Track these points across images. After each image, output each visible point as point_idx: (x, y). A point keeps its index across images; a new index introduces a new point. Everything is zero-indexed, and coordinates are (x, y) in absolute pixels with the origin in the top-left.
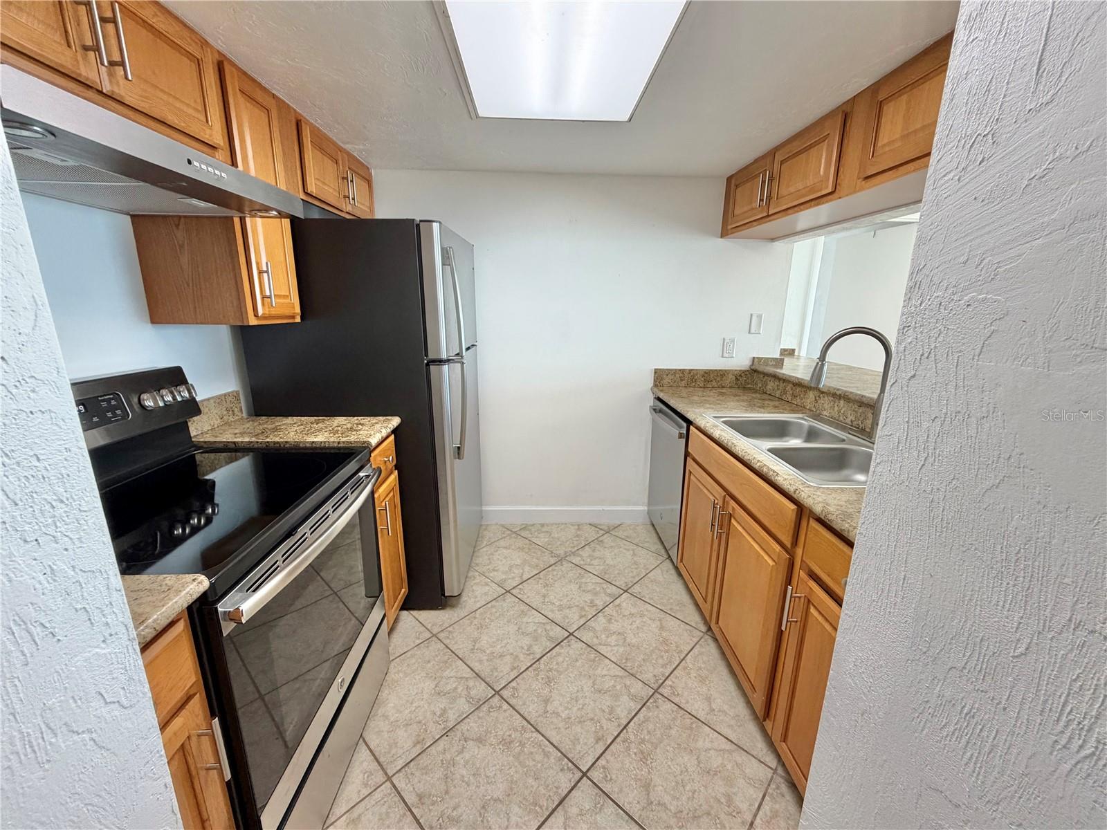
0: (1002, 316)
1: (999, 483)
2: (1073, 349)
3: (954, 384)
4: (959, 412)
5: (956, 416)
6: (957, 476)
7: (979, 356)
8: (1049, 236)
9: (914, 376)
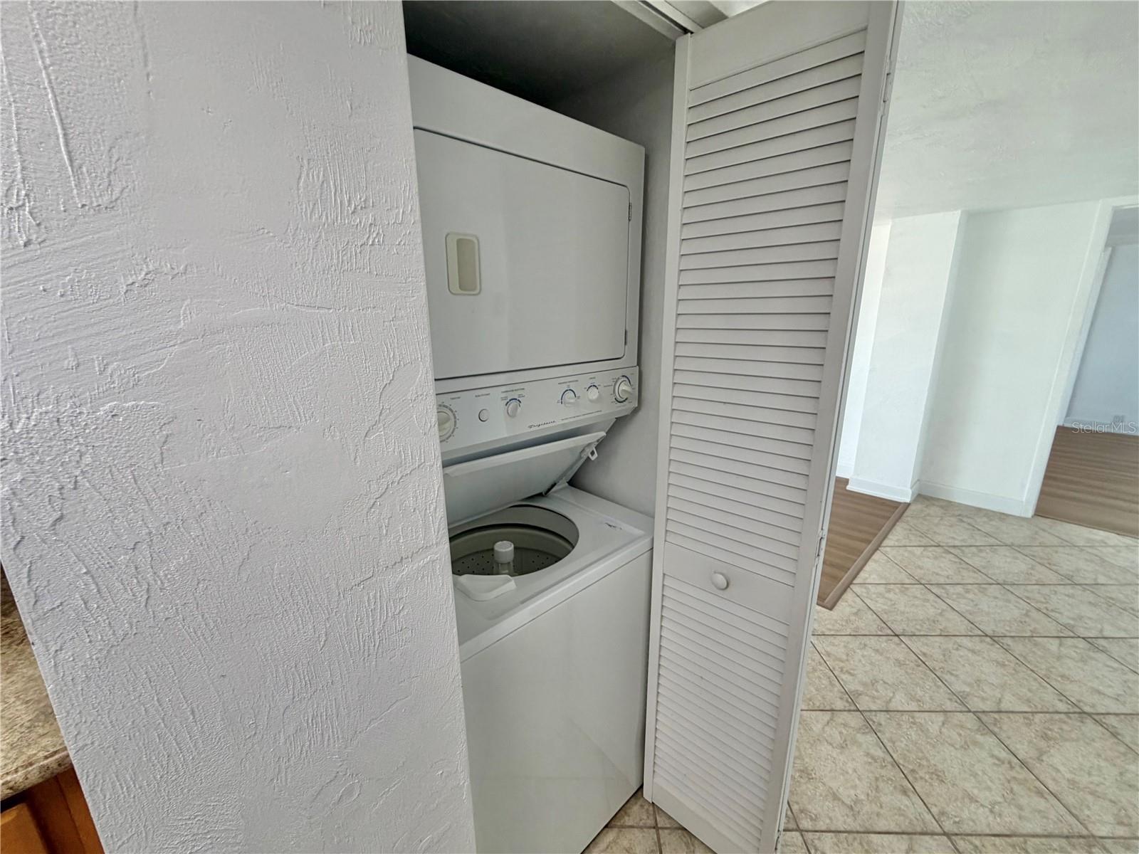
0: (171, 420)
1: (248, 555)
2: (256, 433)
3: (143, 500)
4: (168, 523)
5: (165, 529)
6: (200, 578)
7: (162, 463)
8: (185, 344)
9: (61, 518)
